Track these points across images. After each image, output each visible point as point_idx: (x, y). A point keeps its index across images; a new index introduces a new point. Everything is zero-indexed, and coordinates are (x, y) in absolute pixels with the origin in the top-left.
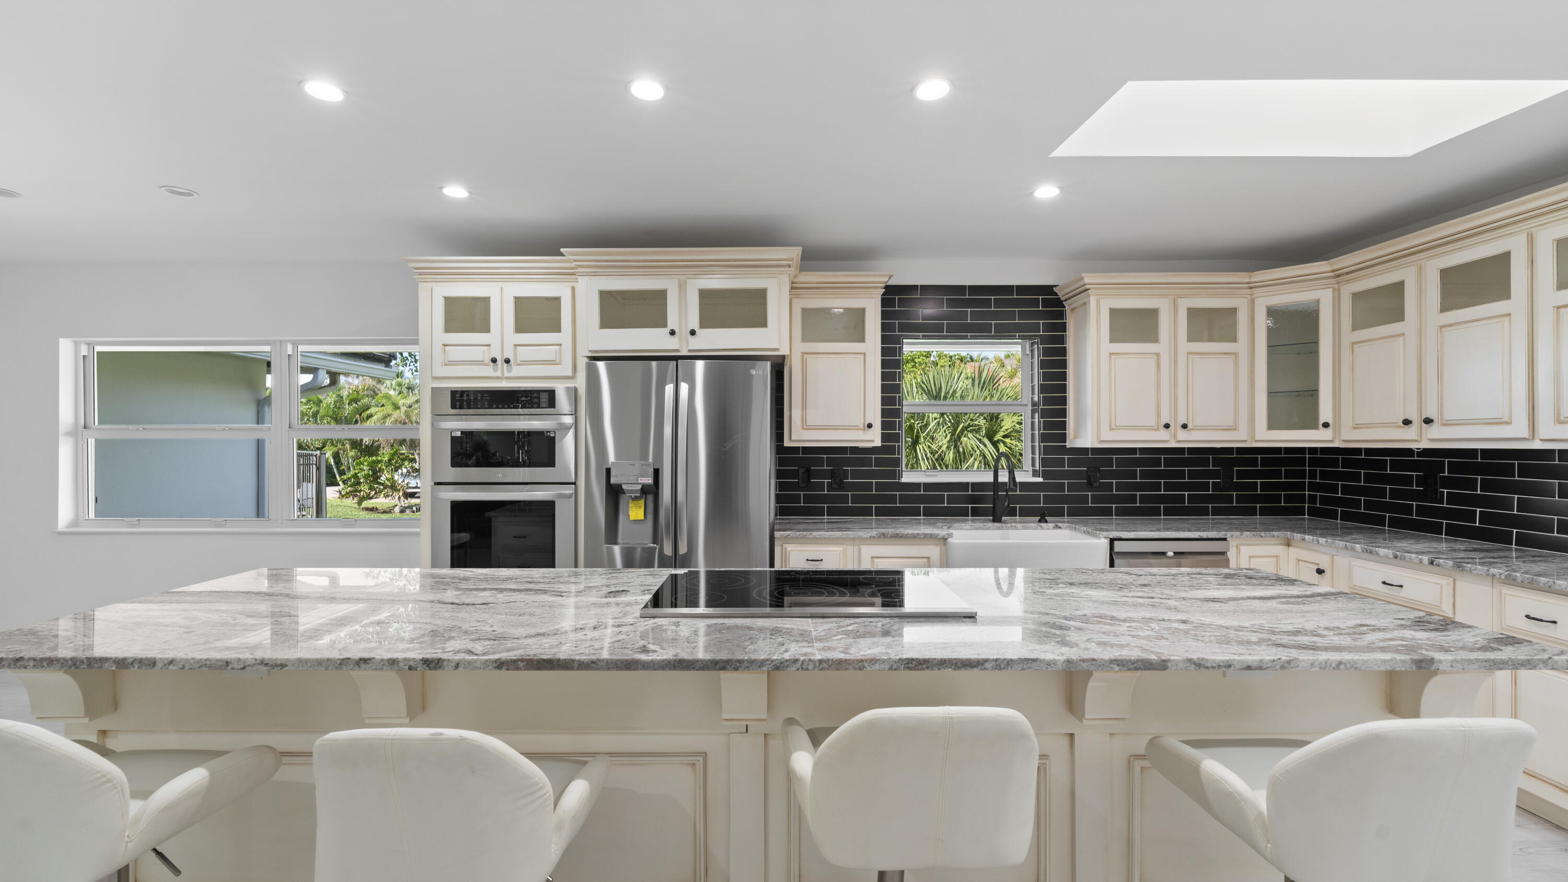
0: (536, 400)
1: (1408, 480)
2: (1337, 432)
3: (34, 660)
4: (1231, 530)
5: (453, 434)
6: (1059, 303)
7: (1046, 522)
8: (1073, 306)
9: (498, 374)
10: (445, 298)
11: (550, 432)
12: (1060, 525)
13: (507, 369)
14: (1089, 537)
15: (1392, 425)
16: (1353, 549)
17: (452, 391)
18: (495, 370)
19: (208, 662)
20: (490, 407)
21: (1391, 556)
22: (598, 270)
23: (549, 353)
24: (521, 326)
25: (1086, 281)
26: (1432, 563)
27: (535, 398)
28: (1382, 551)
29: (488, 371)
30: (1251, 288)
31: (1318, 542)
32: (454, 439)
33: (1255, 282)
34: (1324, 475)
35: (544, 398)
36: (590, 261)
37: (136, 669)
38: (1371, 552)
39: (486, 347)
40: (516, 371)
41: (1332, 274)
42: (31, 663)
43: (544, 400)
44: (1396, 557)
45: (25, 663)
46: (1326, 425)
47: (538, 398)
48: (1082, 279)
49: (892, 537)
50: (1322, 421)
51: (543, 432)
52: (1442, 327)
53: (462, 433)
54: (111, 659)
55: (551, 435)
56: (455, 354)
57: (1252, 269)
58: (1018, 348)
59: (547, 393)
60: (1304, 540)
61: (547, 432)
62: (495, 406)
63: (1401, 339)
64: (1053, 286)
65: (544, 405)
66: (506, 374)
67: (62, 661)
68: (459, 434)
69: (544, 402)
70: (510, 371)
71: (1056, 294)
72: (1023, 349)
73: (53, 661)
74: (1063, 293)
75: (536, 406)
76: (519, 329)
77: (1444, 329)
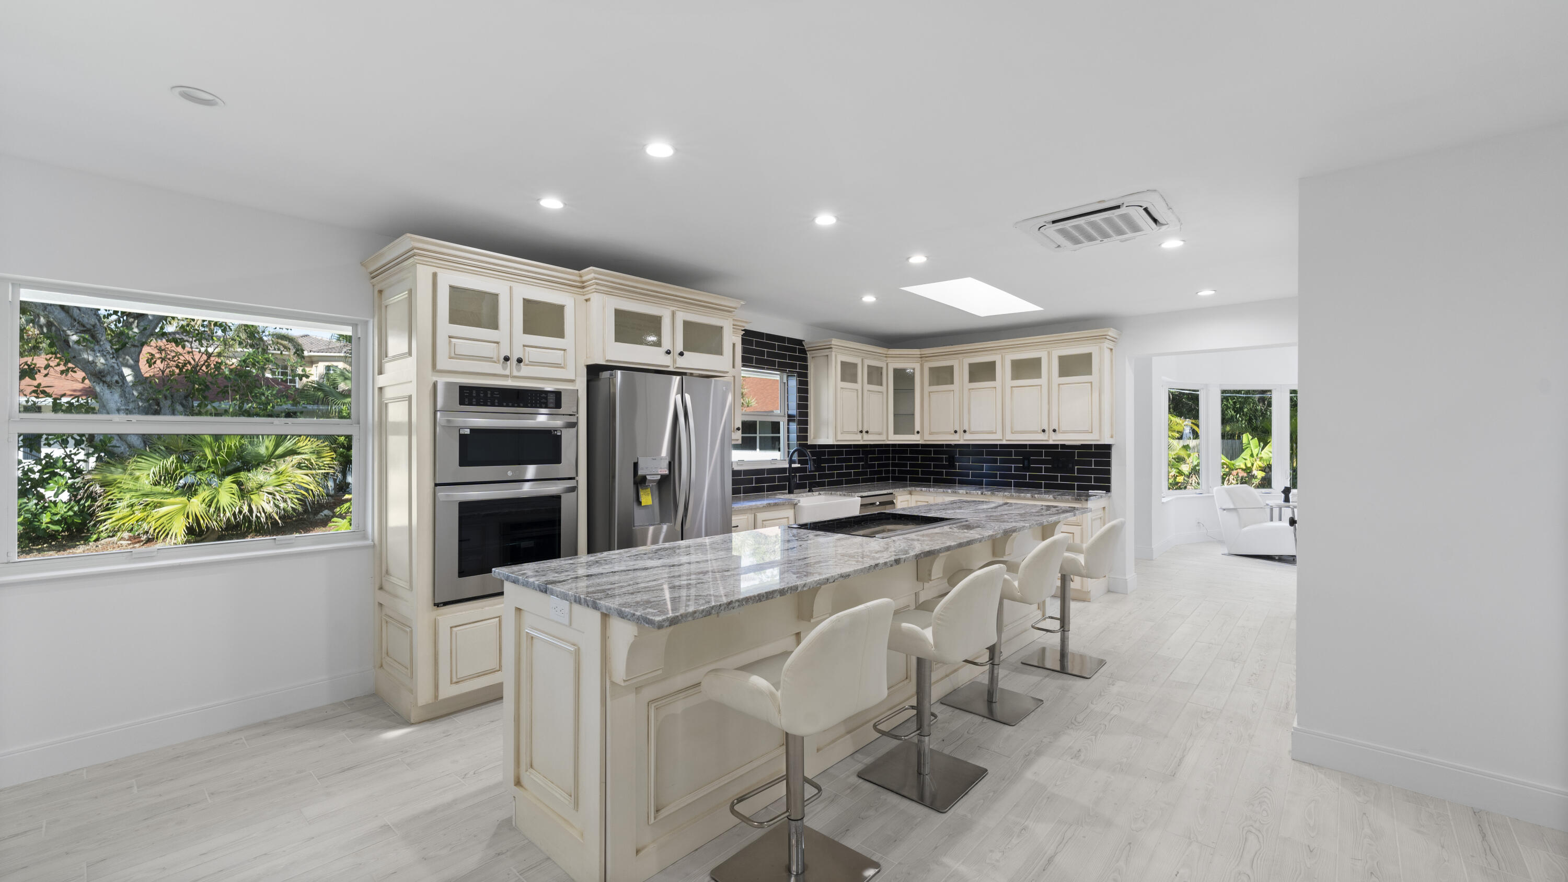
0: (543, 400)
1: (941, 459)
2: (922, 436)
3: (738, 601)
4: (896, 488)
5: (462, 432)
6: (804, 351)
7: (813, 491)
8: (813, 355)
9: (507, 372)
10: (451, 287)
11: (556, 431)
12: (821, 492)
13: (516, 368)
14: (845, 497)
15: (949, 433)
16: (947, 492)
17: (460, 386)
18: (504, 368)
19: (820, 582)
20: (500, 405)
21: (965, 493)
22: (614, 290)
23: (556, 357)
24: (529, 328)
25: (833, 343)
26: (982, 494)
27: (544, 398)
28: (961, 491)
29: (498, 368)
30: (886, 357)
31: (929, 491)
32: (462, 437)
33: (889, 354)
34: (900, 459)
35: (552, 399)
36: (608, 281)
37: (789, 593)
38: (956, 492)
39: (496, 344)
40: (525, 370)
41: (920, 356)
42: (737, 604)
43: (551, 401)
44: (967, 493)
45: (734, 605)
46: (918, 432)
47: (546, 398)
48: (831, 341)
49: (774, 505)
50: (916, 430)
51: (550, 431)
52: (970, 389)
53: (471, 430)
54: (777, 590)
55: (558, 434)
56: (463, 347)
57: (889, 348)
58: (778, 378)
59: (554, 394)
60: (922, 490)
61: (555, 431)
62: (505, 404)
63: (952, 392)
64: (802, 341)
65: (551, 405)
66: (515, 373)
67: (753, 598)
68: (467, 432)
69: (552, 403)
70: (519, 370)
71: (803, 346)
72: (782, 378)
73: (748, 599)
74: (807, 346)
75: (543, 405)
76: (527, 330)
77: (970, 391)
